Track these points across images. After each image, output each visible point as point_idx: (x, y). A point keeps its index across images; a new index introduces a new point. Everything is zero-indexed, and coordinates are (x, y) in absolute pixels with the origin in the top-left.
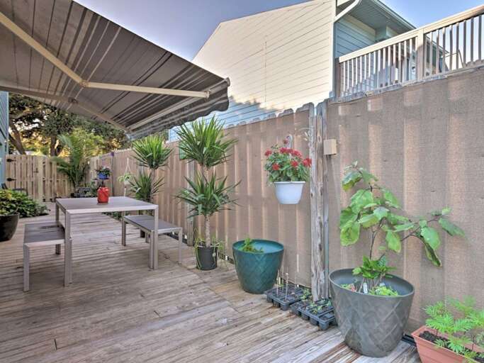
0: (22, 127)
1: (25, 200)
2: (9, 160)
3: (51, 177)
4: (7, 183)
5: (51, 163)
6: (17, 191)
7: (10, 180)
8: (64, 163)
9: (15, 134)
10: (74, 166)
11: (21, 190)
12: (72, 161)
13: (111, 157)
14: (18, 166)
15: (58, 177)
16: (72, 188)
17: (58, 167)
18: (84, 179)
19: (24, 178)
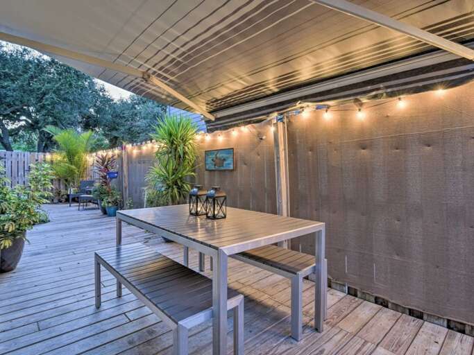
5: (44, 161)
13: (123, 151)
14: (8, 165)
19: (15, 178)
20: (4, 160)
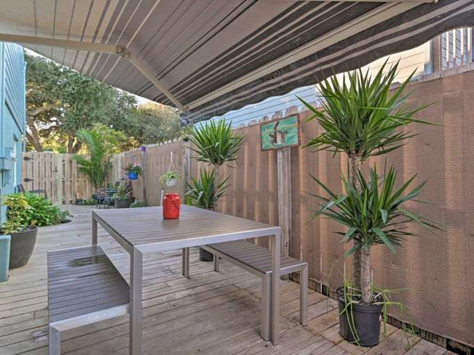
0: (40, 126)
1: (44, 205)
2: (26, 159)
3: (71, 177)
4: (24, 184)
5: (71, 162)
6: (34, 194)
7: (27, 180)
8: (84, 161)
9: (33, 132)
10: (95, 165)
11: (39, 191)
12: (93, 159)
13: (142, 152)
14: (36, 165)
15: (78, 177)
16: (94, 189)
17: (79, 166)
18: (106, 179)
19: (42, 178)
20: (31, 160)
